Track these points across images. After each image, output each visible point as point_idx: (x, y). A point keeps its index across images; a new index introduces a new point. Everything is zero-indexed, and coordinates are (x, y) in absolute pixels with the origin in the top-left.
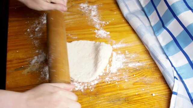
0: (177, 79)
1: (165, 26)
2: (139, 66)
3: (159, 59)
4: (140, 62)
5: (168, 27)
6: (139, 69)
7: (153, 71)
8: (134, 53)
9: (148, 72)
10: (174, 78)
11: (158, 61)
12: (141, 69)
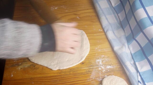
0: (140, 83)
1: (135, 37)
2: (111, 69)
3: (126, 65)
4: (112, 65)
5: (136, 39)
6: (110, 71)
7: (122, 73)
8: (107, 57)
9: (117, 74)
10: (138, 82)
11: (126, 66)
12: (112, 71)
